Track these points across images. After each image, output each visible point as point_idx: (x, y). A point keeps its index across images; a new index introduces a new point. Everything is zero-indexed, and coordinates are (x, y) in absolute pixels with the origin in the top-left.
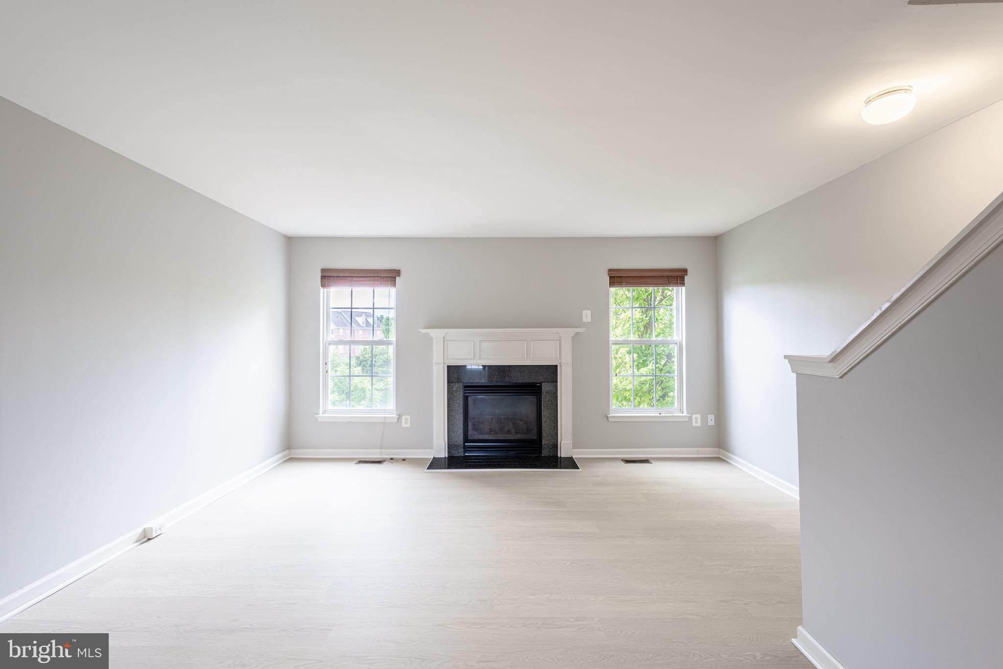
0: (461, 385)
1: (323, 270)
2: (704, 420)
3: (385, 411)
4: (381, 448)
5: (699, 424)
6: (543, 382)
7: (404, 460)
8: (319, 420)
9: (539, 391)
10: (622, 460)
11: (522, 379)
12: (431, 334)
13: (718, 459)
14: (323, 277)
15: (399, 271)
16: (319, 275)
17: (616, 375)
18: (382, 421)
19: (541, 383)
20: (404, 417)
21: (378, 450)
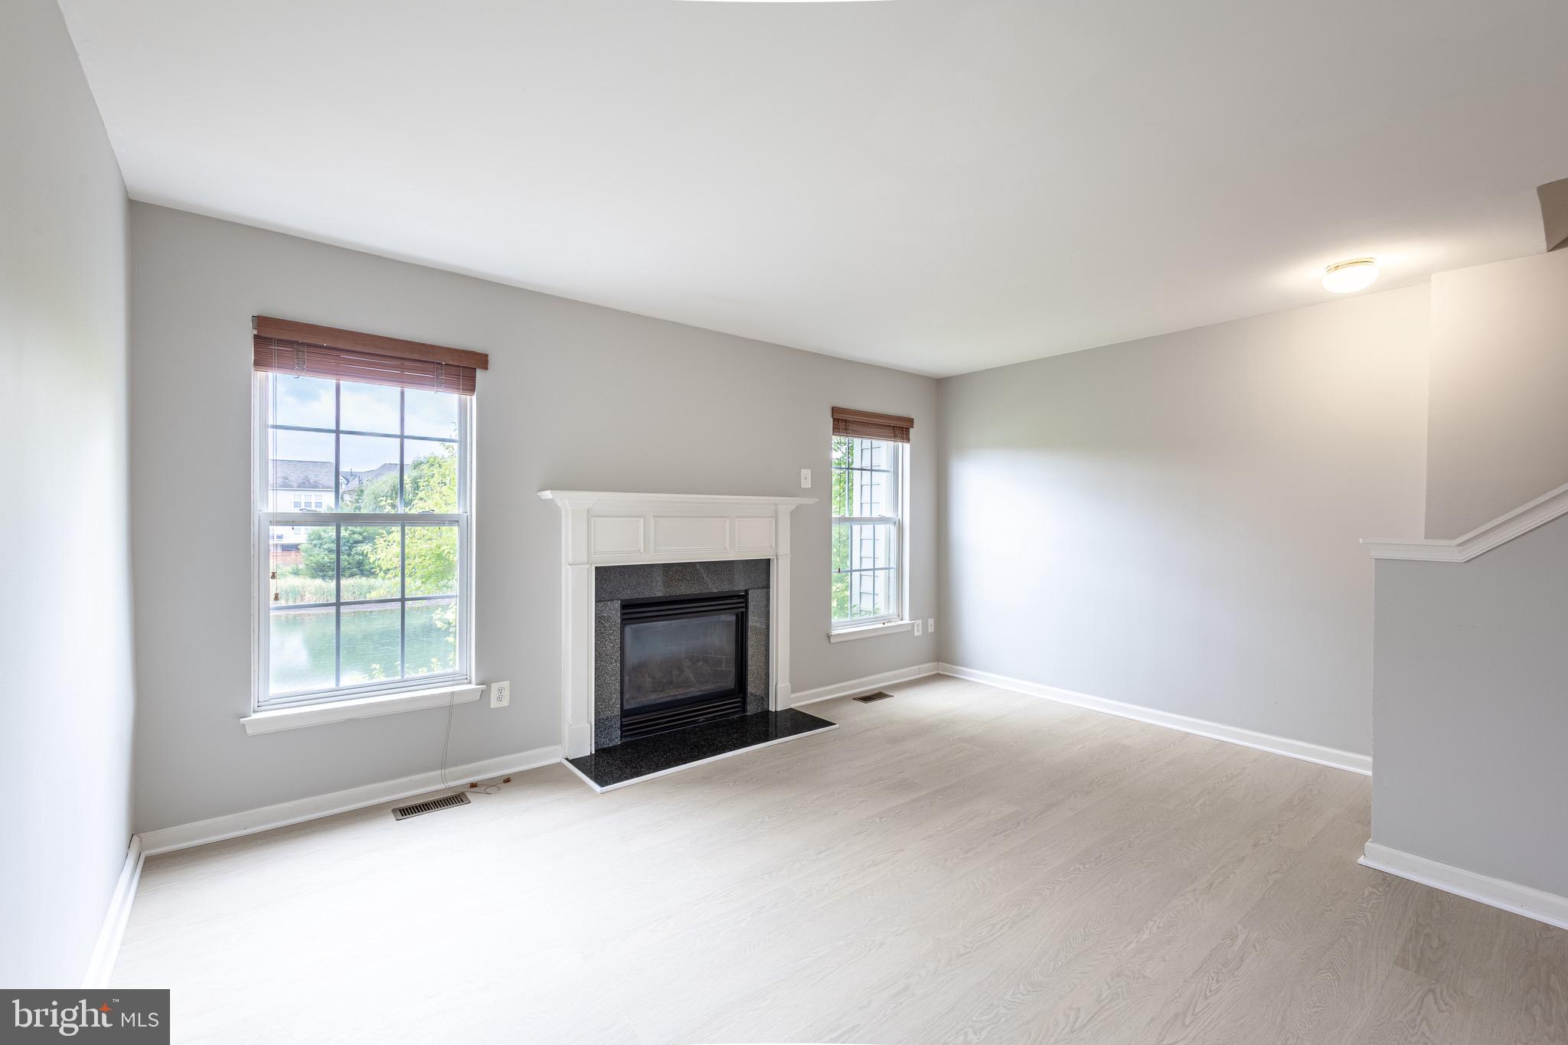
0: (617, 604)
1: (261, 322)
2: (925, 626)
3: (454, 679)
4: (443, 766)
5: (920, 633)
6: (750, 589)
7: (507, 781)
8: (249, 731)
9: (743, 605)
10: (854, 699)
11: (720, 586)
12: (559, 503)
13: (938, 677)
14: (260, 341)
15: (487, 356)
16: (248, 333)
17: (839, 572)
18: (447, 702)
19: (746, 591)
20: (495, 687)
21: (439, 772)
